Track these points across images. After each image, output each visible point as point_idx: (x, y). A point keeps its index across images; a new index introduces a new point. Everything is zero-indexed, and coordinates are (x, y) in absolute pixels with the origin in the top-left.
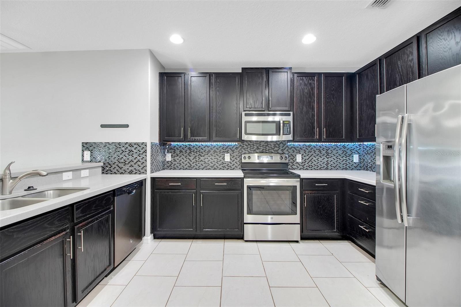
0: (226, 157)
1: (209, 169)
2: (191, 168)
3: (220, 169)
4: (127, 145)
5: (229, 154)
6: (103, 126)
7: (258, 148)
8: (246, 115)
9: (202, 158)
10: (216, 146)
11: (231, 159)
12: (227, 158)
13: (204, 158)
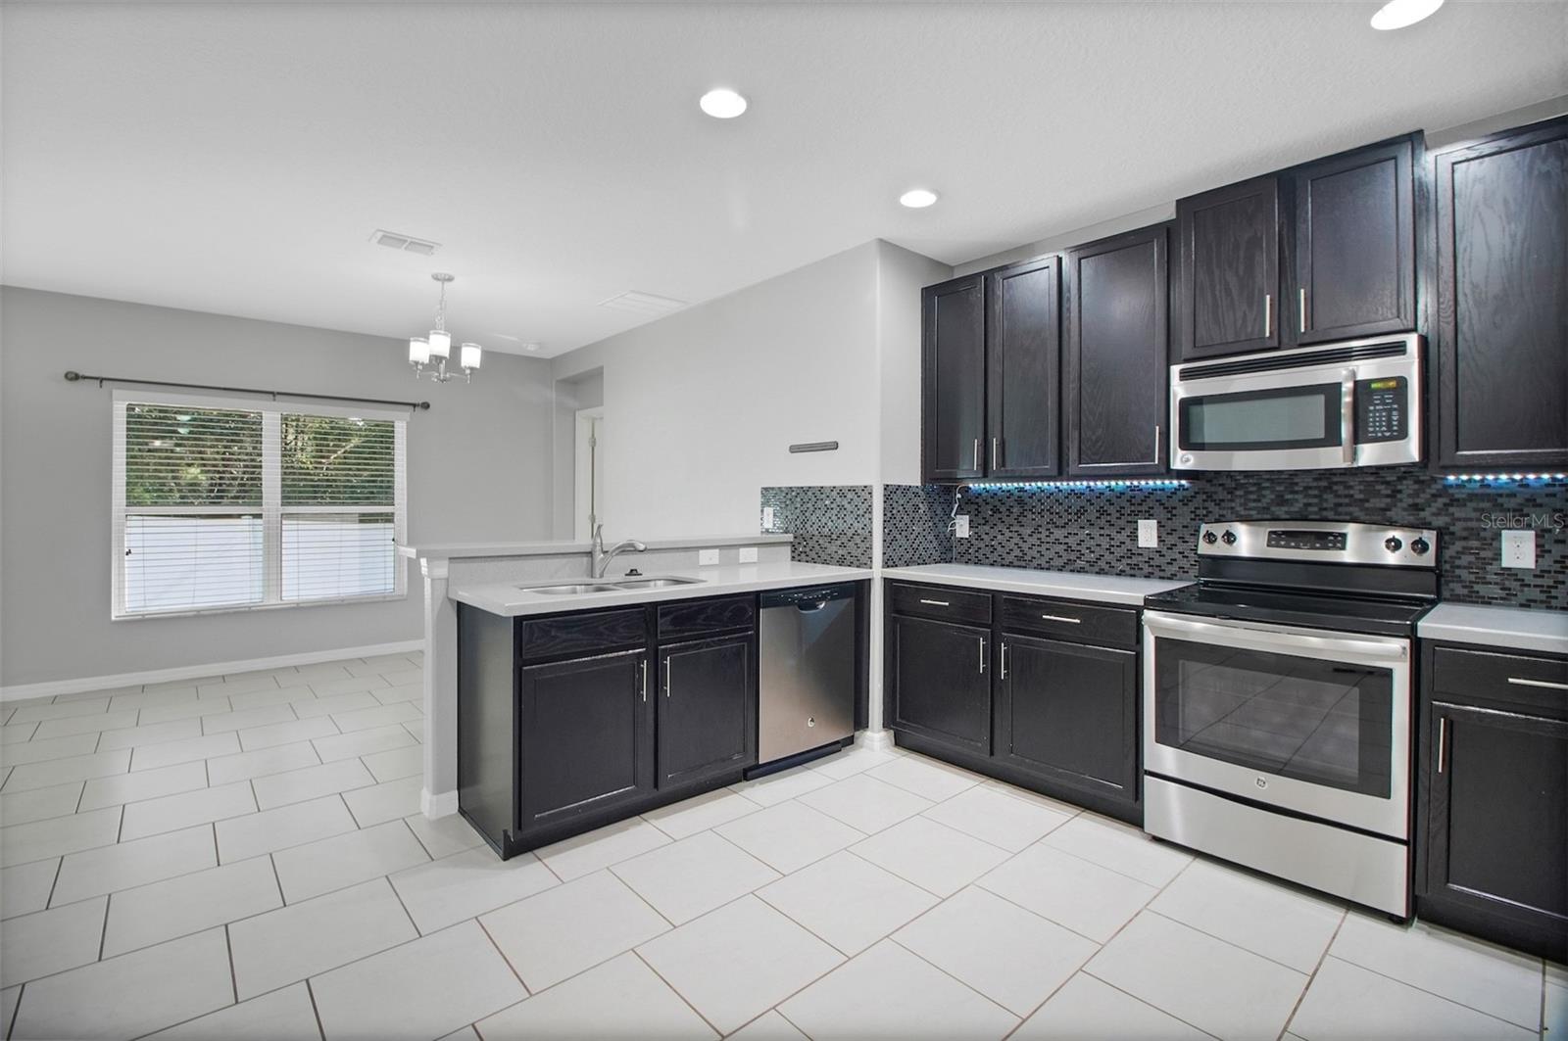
0: (1140, 533)
1: (1081, 570)
2: (1024, 564)
3: (1121, 573)
4: (835, 494)
5: (1154, 523)
6: (795, 449)
8: (1186, 375)
9: (1059, 534)
10: (1107, 491)
11: (1160, 540)
12: (1148, 534)
13: (1065, 532)
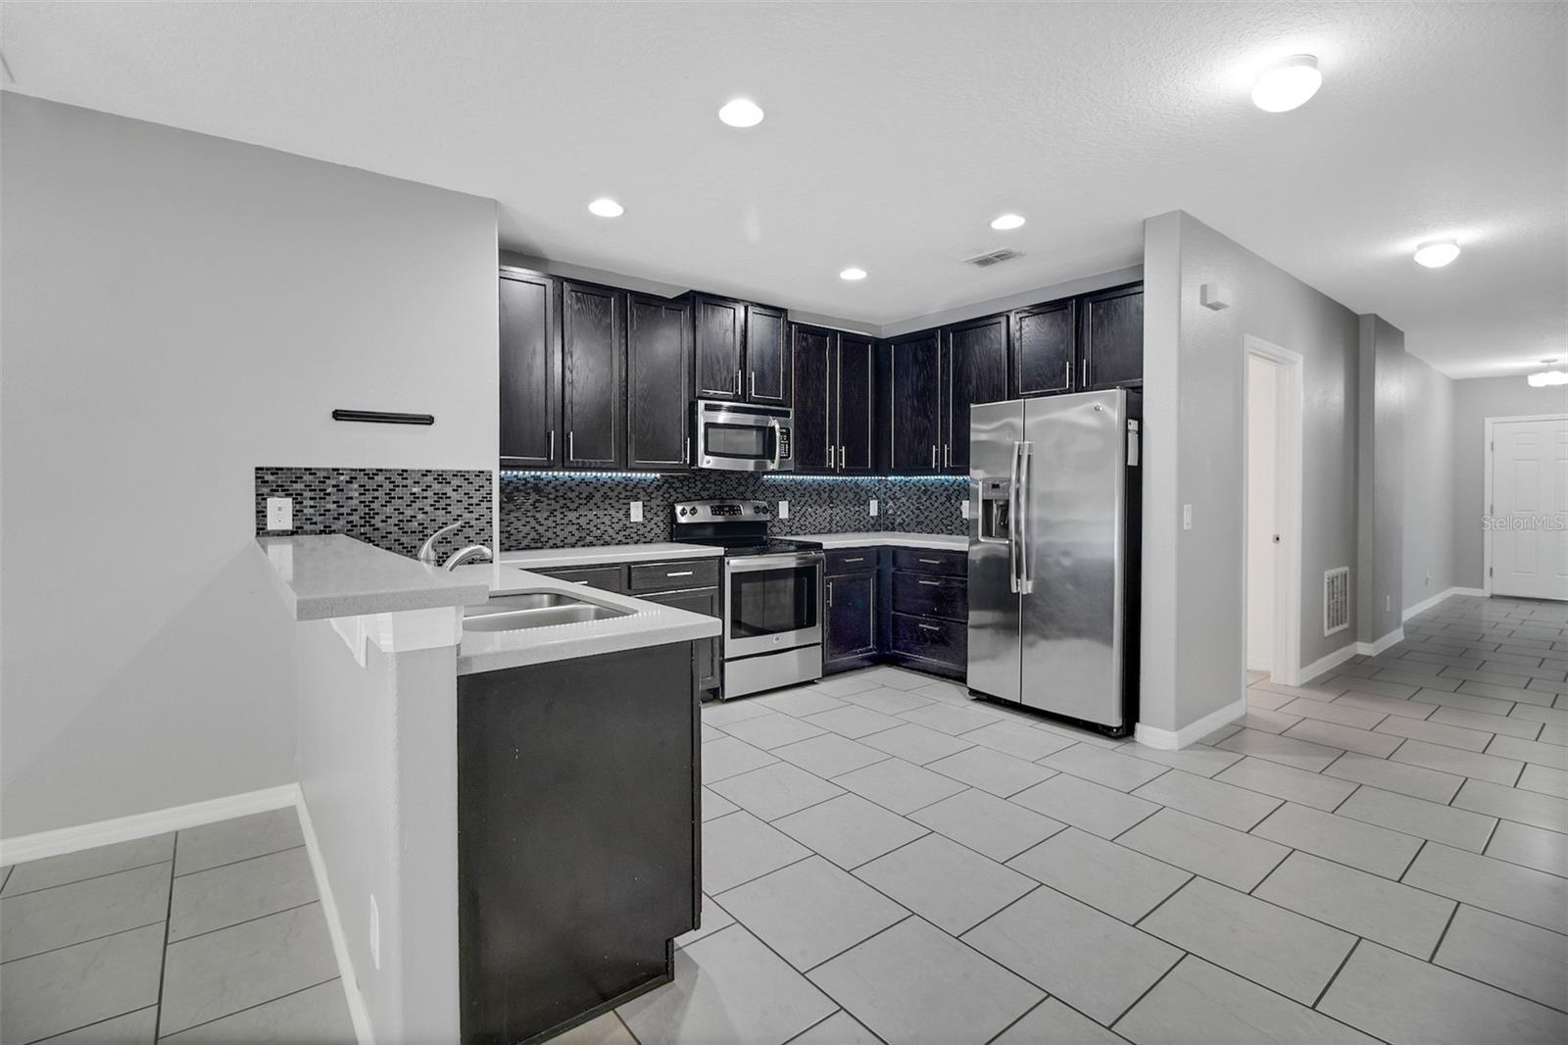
0: (633, 512)
1: (591, 544)
2: (539, 545)
3: (619, 543)
4: (429, 479)
5: (640, 504)
6: (338, 415)
7: (703, 489)
8: (708, 408)
9: (572, 516)
10: (609, 481)
11: (644, 516)
12: (636, 512)
13: (576, 514)
